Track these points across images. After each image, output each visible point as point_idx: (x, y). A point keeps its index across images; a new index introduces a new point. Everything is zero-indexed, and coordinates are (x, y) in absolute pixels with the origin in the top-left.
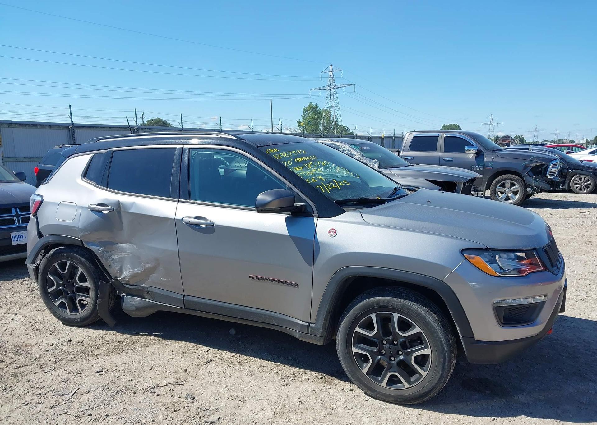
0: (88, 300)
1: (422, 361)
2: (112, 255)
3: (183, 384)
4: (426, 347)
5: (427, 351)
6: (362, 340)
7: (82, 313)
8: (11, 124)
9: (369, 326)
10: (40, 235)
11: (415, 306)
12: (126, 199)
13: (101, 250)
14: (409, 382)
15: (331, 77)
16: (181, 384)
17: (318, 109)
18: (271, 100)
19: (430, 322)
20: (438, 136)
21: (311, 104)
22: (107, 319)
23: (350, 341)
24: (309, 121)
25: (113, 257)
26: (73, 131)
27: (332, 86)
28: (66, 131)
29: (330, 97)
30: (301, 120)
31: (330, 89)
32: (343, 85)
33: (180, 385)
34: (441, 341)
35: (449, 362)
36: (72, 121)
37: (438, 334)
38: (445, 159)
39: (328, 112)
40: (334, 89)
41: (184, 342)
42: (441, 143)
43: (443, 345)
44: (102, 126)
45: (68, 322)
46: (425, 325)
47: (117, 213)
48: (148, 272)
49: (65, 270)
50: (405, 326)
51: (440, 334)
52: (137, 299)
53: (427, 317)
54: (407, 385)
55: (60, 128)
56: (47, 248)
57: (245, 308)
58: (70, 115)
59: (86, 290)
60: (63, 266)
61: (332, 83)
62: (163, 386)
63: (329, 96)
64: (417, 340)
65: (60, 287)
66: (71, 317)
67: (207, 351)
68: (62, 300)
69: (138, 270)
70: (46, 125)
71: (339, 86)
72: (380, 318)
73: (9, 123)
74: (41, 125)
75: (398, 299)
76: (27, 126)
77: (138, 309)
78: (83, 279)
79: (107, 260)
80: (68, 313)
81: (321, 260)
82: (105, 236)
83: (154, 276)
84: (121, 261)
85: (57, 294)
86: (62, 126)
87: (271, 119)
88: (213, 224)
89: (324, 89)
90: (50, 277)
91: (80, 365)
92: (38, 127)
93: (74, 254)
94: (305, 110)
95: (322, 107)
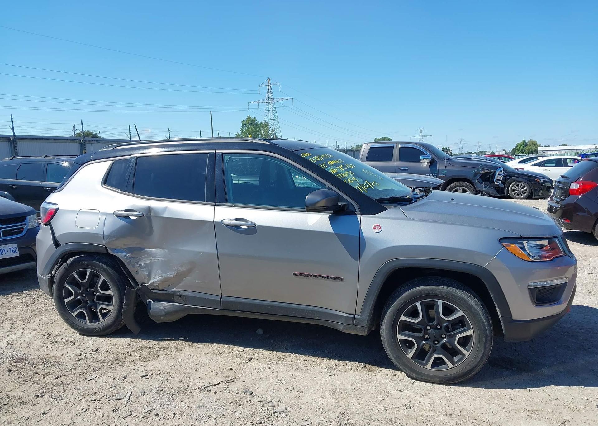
0: (112, 308)
1: (465, 342)
2: (140, 260)
4: (469, 329)
5: (470, 332)
6: (406, 327)
7: (103, 322)
9: (414, 313)
10: (57, 244)
11: (459, 293)
12: (157, 204)
13: (127, 256)
14: (453, 363)
15: (269, 90)
16: (233, 382)
17: (256, 122)
18: (211, 112)
19: (473, 305)
20: (393, 147)
21: (249, 117)
22: (132, 326)
23: (396, 329)
24: (247, 134)
25: (141, 263)
26: (15, 143)
27: (270, 100)
28: (7, 142)
29: (269, 110)
30: (240, 133)
31: (269, 103)
32: (281, 99)
34: (483, 322)
35: (490, 341)
36: (14, 133)
37: (480, 316)
38: (401, 168)
39: (267, 125)
40: (273, 102)
41: (215, 344)
42: (396, 153)
43: (485, 326)
45: (86, 332)
46: (468, 308)
47: (146, 219)
48: (180, 276)
49: (85, 279)
50: (448, 311)
51: (481, 316)
52: (166, 304)
53: (470, 301)
54: (451, 365)
55: (1, 139)
56: (64, 257)
57: (287, 305)
58: (11, 125)
59: (108, 299)
60: (82, 275)
61: (270, 97)
62: (216, 384)
63: (267, 109)
64: (461, 323)
65: (79, 296)
66: (91, 326)
67: (243, 351)
68: (81, 310)
69: (170, 274)
71: (277, 100)
72: (424, 305)
75: (442, 287)
77: (168, 313)
78: (105, 286)
79: (134, 266)
80: (87, 323)
81: (367, 255)
82: (132, 242)
83: (187, 281)
84: (149, 267)
85: (74, 304)
86: (3, 138)
87: (211, 132)
88: (254, 225)
89: (262, 103)
90: (67, 286)
91: (121, 372)
93: (96, 262)
94: (244, 123)
95: (260, 120)
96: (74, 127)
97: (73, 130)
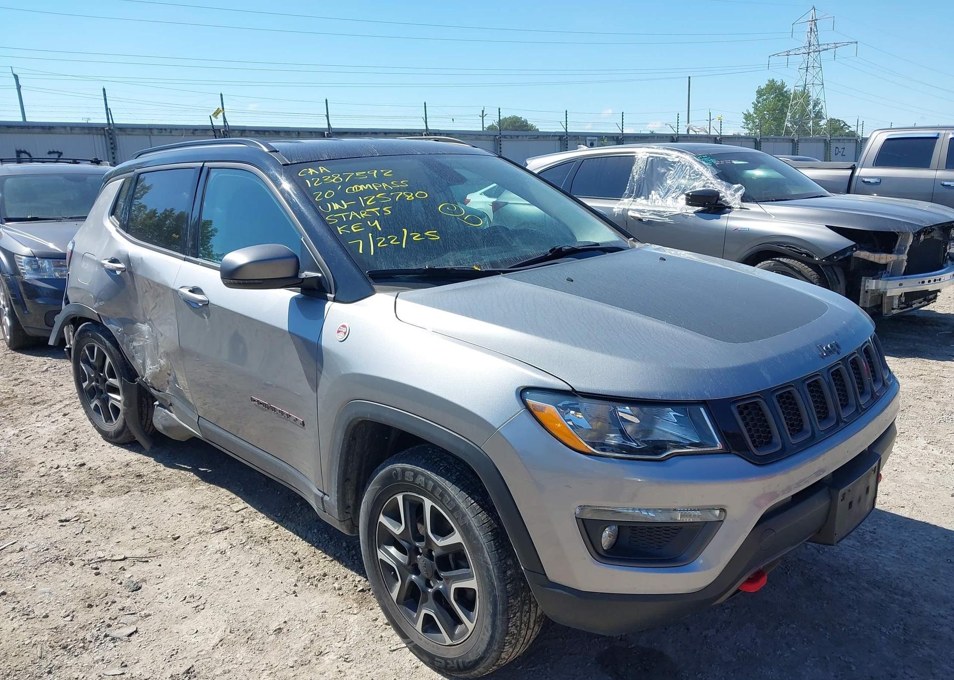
0: (120, 406)
2: (132, 341)
3: (150, 561)
4: (469, 577)
5: (473, 583)
7: (115, 425)
8: (245, 130)
9: (395, 514)
11: (451, 491)
13: (119, 331)
14: (451, 636)
15: (811, 30)
16: (147, 561)
17: (785, 90)
18: (689, 77)
19: (472, 527)
20: (936, 138)
21: (772, 82)
22: (141, 439)
23: (374, 537)
24: (765, 112)
25: (135, 344)
27: (812, 47)
29: (807, 68)
30: (752, 111)
31: (809, 53)
32: (833, 45)
33: (144, 562)
34: (488, 569)
35: (503, 614)
37: (484, 554)
38: (946, 183)
39: (805, 95)
40: (816, 52)
42: (940, 151)
43: (492, 578)
44: (373, 132)
47: (128, 274)
49: (94, 359)
51: (486, 555)
52: (164, 412)
53: (468, 516)
54: (449, 641)
55: (312, 135)
60: (91, 351)
61: (813, 41)
62: (117, 560)
63: (804, 66)
65: (93, 382)
66: (105, 427)
68: (96, 402)
70: (293, 132)
71: (825, 47)
72: (409, 503)
73: (242, 130)
74: (285, 132)
75: (429, 473)
76: (267, 133)
78: (111, 373)
79: (128, 347)
80: (103, 422)
82: (121, 309)
84: (142, 351)
85: (91, 392)
86: (315, 132)
87: (687, 112)
88: (207, 303)
89: (795, 54)
90: (82, 365)
92: (282, 134)
93: (100, 335)
94: (760, 93)
95: (792, 86)
96: (483, 111)
97: (481, 115)
